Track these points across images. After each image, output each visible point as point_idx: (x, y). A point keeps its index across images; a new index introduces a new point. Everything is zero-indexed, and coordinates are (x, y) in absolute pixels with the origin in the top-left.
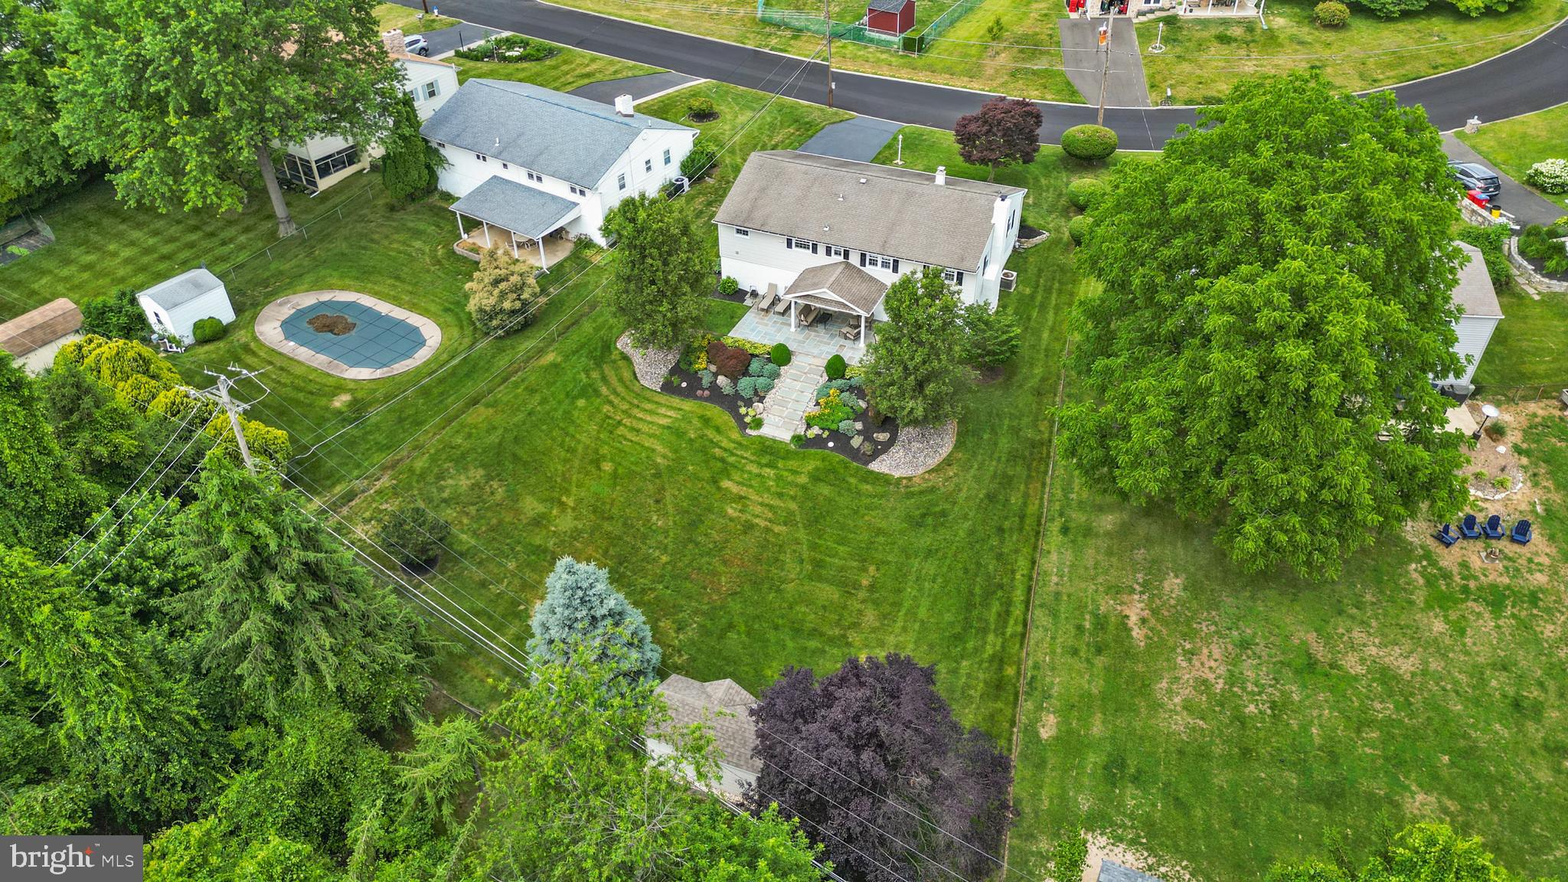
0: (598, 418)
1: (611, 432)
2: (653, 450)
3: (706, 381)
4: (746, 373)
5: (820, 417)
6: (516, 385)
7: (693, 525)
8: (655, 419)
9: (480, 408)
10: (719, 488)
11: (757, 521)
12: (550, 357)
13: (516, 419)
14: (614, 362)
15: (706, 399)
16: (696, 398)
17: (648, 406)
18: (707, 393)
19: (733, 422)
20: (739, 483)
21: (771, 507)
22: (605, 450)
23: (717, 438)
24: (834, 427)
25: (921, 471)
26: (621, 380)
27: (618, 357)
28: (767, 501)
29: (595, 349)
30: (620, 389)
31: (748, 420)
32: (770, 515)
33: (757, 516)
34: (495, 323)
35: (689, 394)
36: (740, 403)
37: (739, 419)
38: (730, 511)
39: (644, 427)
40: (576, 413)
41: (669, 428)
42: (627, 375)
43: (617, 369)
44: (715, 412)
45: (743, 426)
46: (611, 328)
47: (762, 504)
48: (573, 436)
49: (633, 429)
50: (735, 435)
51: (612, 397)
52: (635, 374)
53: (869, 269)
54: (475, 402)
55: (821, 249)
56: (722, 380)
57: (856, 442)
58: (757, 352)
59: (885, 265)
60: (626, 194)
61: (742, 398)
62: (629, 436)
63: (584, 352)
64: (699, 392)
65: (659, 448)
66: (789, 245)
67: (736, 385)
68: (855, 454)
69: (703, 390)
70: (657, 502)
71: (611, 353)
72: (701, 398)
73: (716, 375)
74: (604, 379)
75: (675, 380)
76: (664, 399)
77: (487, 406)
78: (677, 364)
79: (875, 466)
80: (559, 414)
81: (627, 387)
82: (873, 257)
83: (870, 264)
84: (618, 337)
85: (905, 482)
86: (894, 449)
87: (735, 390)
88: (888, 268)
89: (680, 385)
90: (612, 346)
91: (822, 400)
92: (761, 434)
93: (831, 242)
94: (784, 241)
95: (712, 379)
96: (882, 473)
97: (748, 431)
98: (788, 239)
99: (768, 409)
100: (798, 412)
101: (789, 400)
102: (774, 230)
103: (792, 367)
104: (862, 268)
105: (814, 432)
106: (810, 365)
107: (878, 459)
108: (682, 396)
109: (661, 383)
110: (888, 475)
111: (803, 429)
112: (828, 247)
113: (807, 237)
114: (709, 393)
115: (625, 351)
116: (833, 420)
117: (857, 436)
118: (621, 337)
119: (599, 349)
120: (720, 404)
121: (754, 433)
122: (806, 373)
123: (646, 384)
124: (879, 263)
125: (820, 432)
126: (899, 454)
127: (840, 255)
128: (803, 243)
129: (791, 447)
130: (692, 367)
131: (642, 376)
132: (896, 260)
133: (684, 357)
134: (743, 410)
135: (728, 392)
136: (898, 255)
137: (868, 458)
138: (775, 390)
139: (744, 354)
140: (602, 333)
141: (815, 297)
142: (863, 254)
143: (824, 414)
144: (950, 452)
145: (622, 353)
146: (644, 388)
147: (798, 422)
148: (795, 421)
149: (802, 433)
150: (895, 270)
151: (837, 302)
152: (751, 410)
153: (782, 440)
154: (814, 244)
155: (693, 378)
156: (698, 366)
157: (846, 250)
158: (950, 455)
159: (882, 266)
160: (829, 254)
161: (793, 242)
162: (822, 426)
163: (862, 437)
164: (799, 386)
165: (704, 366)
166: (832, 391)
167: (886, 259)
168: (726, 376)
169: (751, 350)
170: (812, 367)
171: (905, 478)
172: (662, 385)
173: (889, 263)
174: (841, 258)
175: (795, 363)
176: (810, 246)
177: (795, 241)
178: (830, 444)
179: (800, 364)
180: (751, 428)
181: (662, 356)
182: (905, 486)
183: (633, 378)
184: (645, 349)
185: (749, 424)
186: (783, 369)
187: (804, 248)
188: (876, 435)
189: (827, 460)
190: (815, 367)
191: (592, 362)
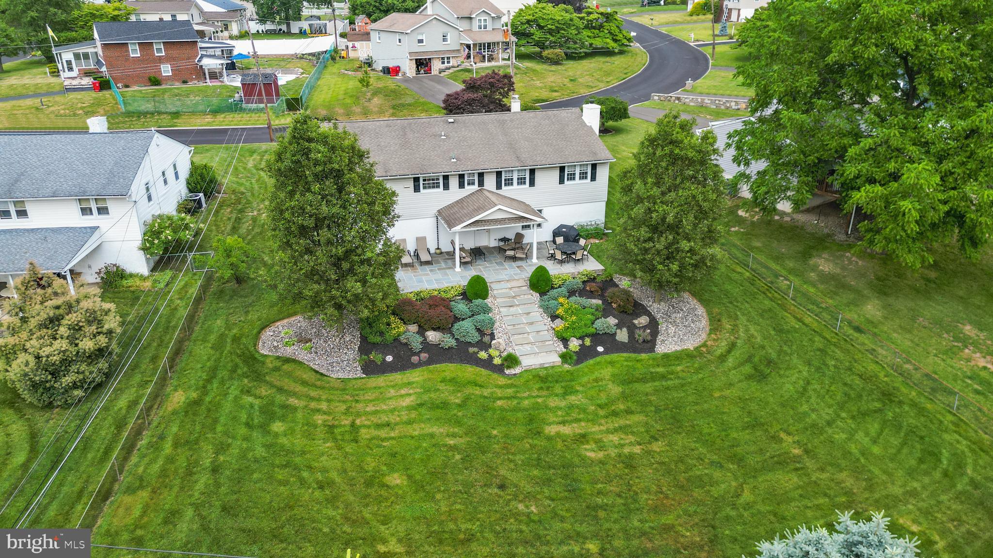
0: (320, 433)
1: (356, 441)
2: (432, 436)
3: (416, 342)
4: (457, 319)
5: (571, 328)
6: (155, 447)
7: (573, 491)
8: (392, 404)
9: (119, 498)
10: (549, 438)
11: (626, 450)
12: (178, 398)
13: (200, 486)
14: (277, 369)
15: (429, 362)
16: (414, 366)
17: (370, 396)
18: (424, 356)
19: (484, 372)
20: (563, 423)
21: (621, 429)
22: (371, 464)
23: (486, 392)
24: (592, 330)
25: (704, 336)
26: (304, 383)
27: (278, 364)
28: (611, 426)
29: (236, 366)
30: (313, 393)
31: (497, 361)
32: (632, 438)
33: (622, 446)
34: (67, 380)
35: (403, 363)
36: (472, 350)
37: (488, 364)
38: (592, 455)
39: (393, 419)
40: (283, 440)
41: (421, 405)
42: (307, 376)
43: (289, 375)
44: (450, 369)
45: (499, 369)
46: (236, 339)
47: (608, 432)
48: (310, 468)
49: (379, 426)
50: (502, 381)
51: (313, 405)
52: (317, 372)
53: (506, 190)
54: (105, 495)
55: (454, 182)
56: (432, 336)
57: (622, 336)
58: (449, 296)
59: (521, 181)
60: (154, 208)
61: (470, 344)
62: (383, 433)
63: (223, 373)
64: (415, 359)
65: (435, 429)
66: (417, 189)
67: (453, 335)
68: (633, 346)
69: (418, 354)
70: (502, 487)
71: (263, 363)
72: (420, 364)
73: (421, 332)
74: (280, 390)
75: (375, 357)
76: (380, 380)
77: (131, 490)
78: (364, 339)
79: (661, 348)
80: (260, 451)
81: (322, 388)
82: (509, 176)
83: (505, 185)
84: (255, 345)
85: (704, 349)
86: (662, 327)
87: (457, 339)
88: (525, 183)
89: (384, 360)
90: (257, 356)
91: (560, 311)
92: (524, 368)
93: (469, 168)
94: (411, 184)
95: (420, 339)
96: (676, 351)
97: (507, 372)
98: (416, 180)
99: (509, 343)
100: (542, 333)
101: (522, 326)
102: (402, 172)
103: (495, 297)
104: (499, 192)
105: (574, 344)
106: (511, 289)
107: (658, 342)
108: (396, 372)
109: (359, 368)
110: (683, 350)
111: (562, 346)
112: (461, 177)
113: (441, 170)
114: (426, 355)
115: (279, 354)
116: (585, 325)
117: (618, 331)
118: (261, 343)
119: (241, 365)
120: (451, 360)
121: (517, 370)
122: (514, 297)
123: (341, 375)
124: (515, 181)
125: (580, 342)
126: (672, 329)
127: (473, 184)
128: (433, 180)
129: (567, 367)
130: (387, 335)
131: (328, 370)
132: (532, 172)
133: (368, 330)
134: (483, 355)
135: (449, 345)
136: (539, 163)
137: (649, 345)
138: (497, 325)
139: (443, 299)
140: (228, 348)
141: (485, 221)
142: (499, 174)
143: (573, 323)
144: (707, 311)
145: (278, 358)
146: (343, 380)
147: (551, 342)
148: (547, 343)
149: (564, 350)
150: (532, 183)
151: (509, 219)
152: (491, 351)
153: (551, 365)
154: (446, 178)
155: (396, 347)
156: (394, 332)
157: (481, 175)
158: (709, 313)
159: (518, 184)
160: (461, 185)
161: (421, 182)
162: (578, 335)
163: (625, 330)
164: (519, 310)
165: (402, 329)
166: (561, 300)
167: (522, 174)
168: (434, 329)
169: (443, 295)
170: (514, 290)
171: (700, 347)
172: (362, 369)
173: (525, 178)
174: (476, 187)
175: (495, 292)
176: (441, 181)
177: (424, 180)
178: (600, 349)
179: (500, 291)
180: (509, 367)
181: (337, 340)
182: (709, 353)
183: (318, 376)
184: (307, 342)
185: (502, 365)
186: (489, 301)
187: (433, 187)
188: (636, 322)
189: (612, 363)
190: (517, 289)
191: (246, 381)
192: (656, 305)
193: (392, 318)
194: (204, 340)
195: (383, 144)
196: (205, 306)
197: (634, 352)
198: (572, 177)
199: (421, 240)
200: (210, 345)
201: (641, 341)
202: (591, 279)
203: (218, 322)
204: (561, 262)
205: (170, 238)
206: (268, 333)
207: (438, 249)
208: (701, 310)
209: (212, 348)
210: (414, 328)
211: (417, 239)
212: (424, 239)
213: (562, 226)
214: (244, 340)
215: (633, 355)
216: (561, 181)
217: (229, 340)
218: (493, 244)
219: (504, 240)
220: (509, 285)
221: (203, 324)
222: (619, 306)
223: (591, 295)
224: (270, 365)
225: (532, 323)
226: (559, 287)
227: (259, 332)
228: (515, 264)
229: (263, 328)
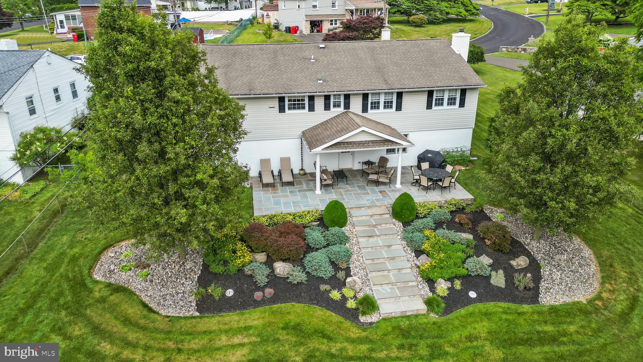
3: (261, 277)
4: (309, 249)
5: (439, 267)
14: (103, 300)
15: (274, 300)
16: (257, 304)
17: (196, 344)
18: (269, 291)
19: (335, 317)
23: (335, 348)
24: (462, 271)
25: (596, 285)
26: (127, 321)
27: (106, 293)
29: (61, 293)
30: (132, 336)
31: (351, 304)
35: (244, 301)
36: (323, 287)
37: (340, 307)
42: (133, 311)
43: (113, 309)
44: (296, 311)
45: (352, 315)
46: (74, 259)
50: (355, 332)
52: (145, 306)
53: (372, 114)
55: (319, 104)
56: (281, 268)
57: (498, 279)
58: (305, 221)
59: (388, 105)
60: (38, 121)
61: (322, 280)
63: (42, 303)
64: (258, 295)
66: (282, 109)
67: (304, 268)
68: (511, 294)
69: (262, 289)
71: (91, 291)
72: (264, 302)
73: (269, 263)
75: (214, 290)
78: (206, 267)
79: (547, 299)
82: (375, 99)
83: (372, 108)
84: (91, 268)
85: (600, 303)
86: (545, 271)
87: (308, 273)
88: (391, 107)
89: (224, 295)
90: (88, 281)
91: (426, 246)
92: (383, 316)
93: (335, 89)
94: (276, 104)
95: (267, 271)
96: (566, 304)
97: (362, 319)
98: (281, 100)
99: (366, 281)
100: (404, 271)
101: (382, 261)
102: (266, 91)
103: (354, 226)
104: (365, 115)
105: (442, 287)
106: (371, 216)
107: (542, 290)
108: (235, 310)
109: (194, 304)
110: (574, 303)
111: (427, 289)
112: (327, 98)
113: (306, 90)
114: (271, 291)
115: (112, 281)
116: (455, 264)
117: (493, 273)
118: (98, 266)
119: (67, 292)
120: (298, 299)
121: (373, 318)
122: (374, 226)
123: (172, 312)
124: (382, 105)
125: (449, 284)
126: (557, 275)
127: (339, 106)
128: (299, 100)
129: (433, 317)
130: (230, 266)
131: (159, 304)
132: (400, 95)
133: (211, 257)
134: (335, 295)
135: (298, 280)
136: (407, 86)
137: (530, 293)
138: (355, 256)
139: (297, 226)
140: (62, 270)
141: (347, 143)
142: (365, 96)
143: (441, 261)
144: (595, 253)
145: (109, 285)
146: (171, 319)
147: (414, 283)
148: (410, 284)
149: (430, 294)
150: (399, 108)
151: (373, 142)
152: (345, 291)
153: (415, 313)
154: (311, 98)
155: (239, 279)
156: (239, 261)
157: (347, 97)
158: (598, 256)
159: (385, 107)
160: (327, 107)
161: (287, 103)
162: (447, 276)
163: (501, 272)
164: (380, 241)
165: (247, 259)
166: (427, 232)
167: (389, 98)
168: (284, 261)
169: (298, 221)
170: (375, 217)
171: (595, 300)
172: (197, 305)
173: (392, 102)
174: (341, 109)
175: (354, 219)
176: (306, 102)
177: (289, 101)
178: (473, 294)
179: (360, 219)
180: (364, 313)
181: (177, 267)
182: (606, 308)
183: (145, 312)
184: (145, 268)
185: (357, 309)
186: (346, 230)
187: (299, 108)
188: (514, 263)
189: (487, 315)
190: (378, 217)
191: (63, 313)
192: (534, 243)
193: (239, 244)
194: (42, 259)
195: (252, 64)
196: (60, 220)
197: (514, 301)
198: (440, 102)
199: (285, 161)
200: (45, 265)
201: (522, 287)
202: (459, 210)
203: (65, 238)
204: (427, 189)
205: (40, 149)
206: (110, 253)
207: (302, 169)
208: (587, 252)
209: (45, 268)
210: (261, 257)
211: (282, 159)
212: (288, 159)
213: (427, 152)
214: (81, 261)
215: (513, 306)
216: (429, 106)
217: (66, 260)
218: (357, 166)
219: (368, 163)
220: (370, 212)
221: (49, 239)
222: (494, 243)
223: (460, 227)
224: (97, 295)
225: (393, 258)
226: (425, 217)
227: (100, 253)
228: (377, 189)
229: (106, 248)
